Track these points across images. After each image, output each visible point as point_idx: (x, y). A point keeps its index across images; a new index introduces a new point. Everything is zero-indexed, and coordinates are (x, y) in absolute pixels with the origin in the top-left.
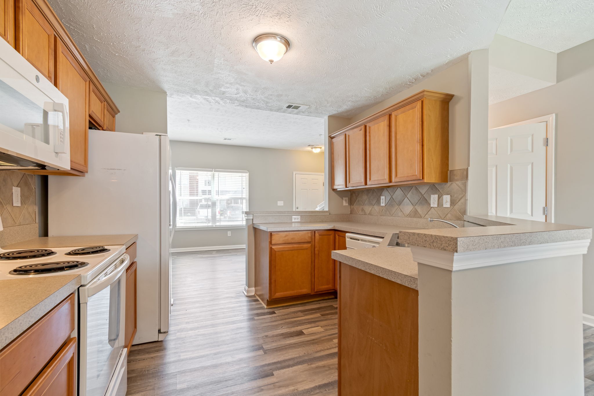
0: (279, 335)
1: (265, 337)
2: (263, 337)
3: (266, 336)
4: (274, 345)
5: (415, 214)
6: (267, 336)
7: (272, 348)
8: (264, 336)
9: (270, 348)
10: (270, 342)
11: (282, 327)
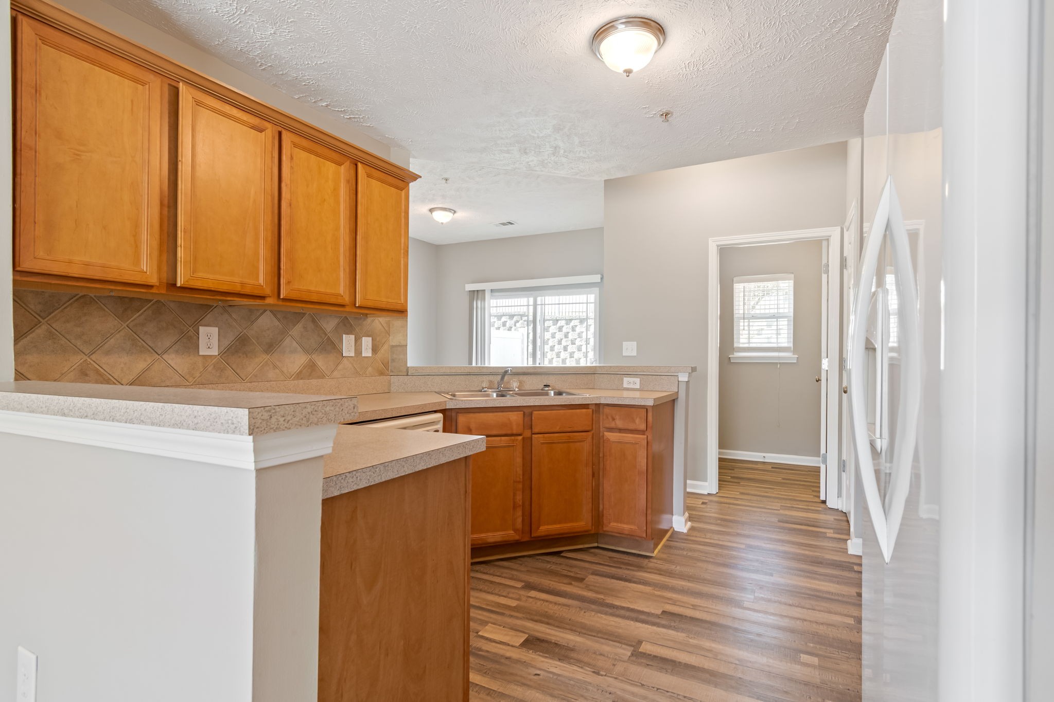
0: (572, 661)
1: (602, 673)
2: (605, 675)
3: (598, 673)
4: (607, 648)
5: (311, 370)
6: (594, 672)
7: (618, 644)
8: (602, 675)
9: (624, 646)
10: (607, 657)
11: (536, 675)
